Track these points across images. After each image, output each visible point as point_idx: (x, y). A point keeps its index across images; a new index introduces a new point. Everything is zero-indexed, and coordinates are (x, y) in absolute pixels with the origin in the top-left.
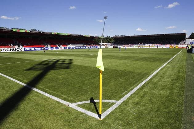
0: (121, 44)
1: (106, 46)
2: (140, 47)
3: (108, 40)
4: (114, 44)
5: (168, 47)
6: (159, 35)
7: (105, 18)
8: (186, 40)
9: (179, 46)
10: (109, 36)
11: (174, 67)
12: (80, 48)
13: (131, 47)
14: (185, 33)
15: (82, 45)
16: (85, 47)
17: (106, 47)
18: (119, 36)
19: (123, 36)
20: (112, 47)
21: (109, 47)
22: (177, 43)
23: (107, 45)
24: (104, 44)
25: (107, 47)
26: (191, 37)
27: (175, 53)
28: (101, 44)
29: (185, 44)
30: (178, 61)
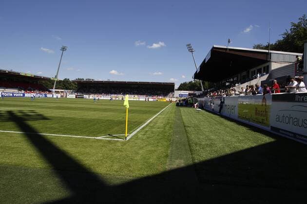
0: (89, 92)
1: (62, 94)
2: (117, 99)
3: (65, 86)
4: (77, 92)
5: (155, 100)
6: (143, 82)
7: (64, 49)
8: (175, 91)
9: (167, 99)
10: (69, 79)
11: (164, 118)
12: (11, 95)
13: (105, 98)
14: (173, 83)
15: (16, 91)
16: (22, 95)
17: (62, 96)
18: (85, 80)
19: (90, 79)
20: (73, 96)
21: (68, 97)
22: (165, 95)
23: (65, 94)
24: (60, 90)
25: (65, 95)
26: (179, 89)
27: (163, 106)
28: (54, 90)
29: (174, 96)
30: (168, 113)
